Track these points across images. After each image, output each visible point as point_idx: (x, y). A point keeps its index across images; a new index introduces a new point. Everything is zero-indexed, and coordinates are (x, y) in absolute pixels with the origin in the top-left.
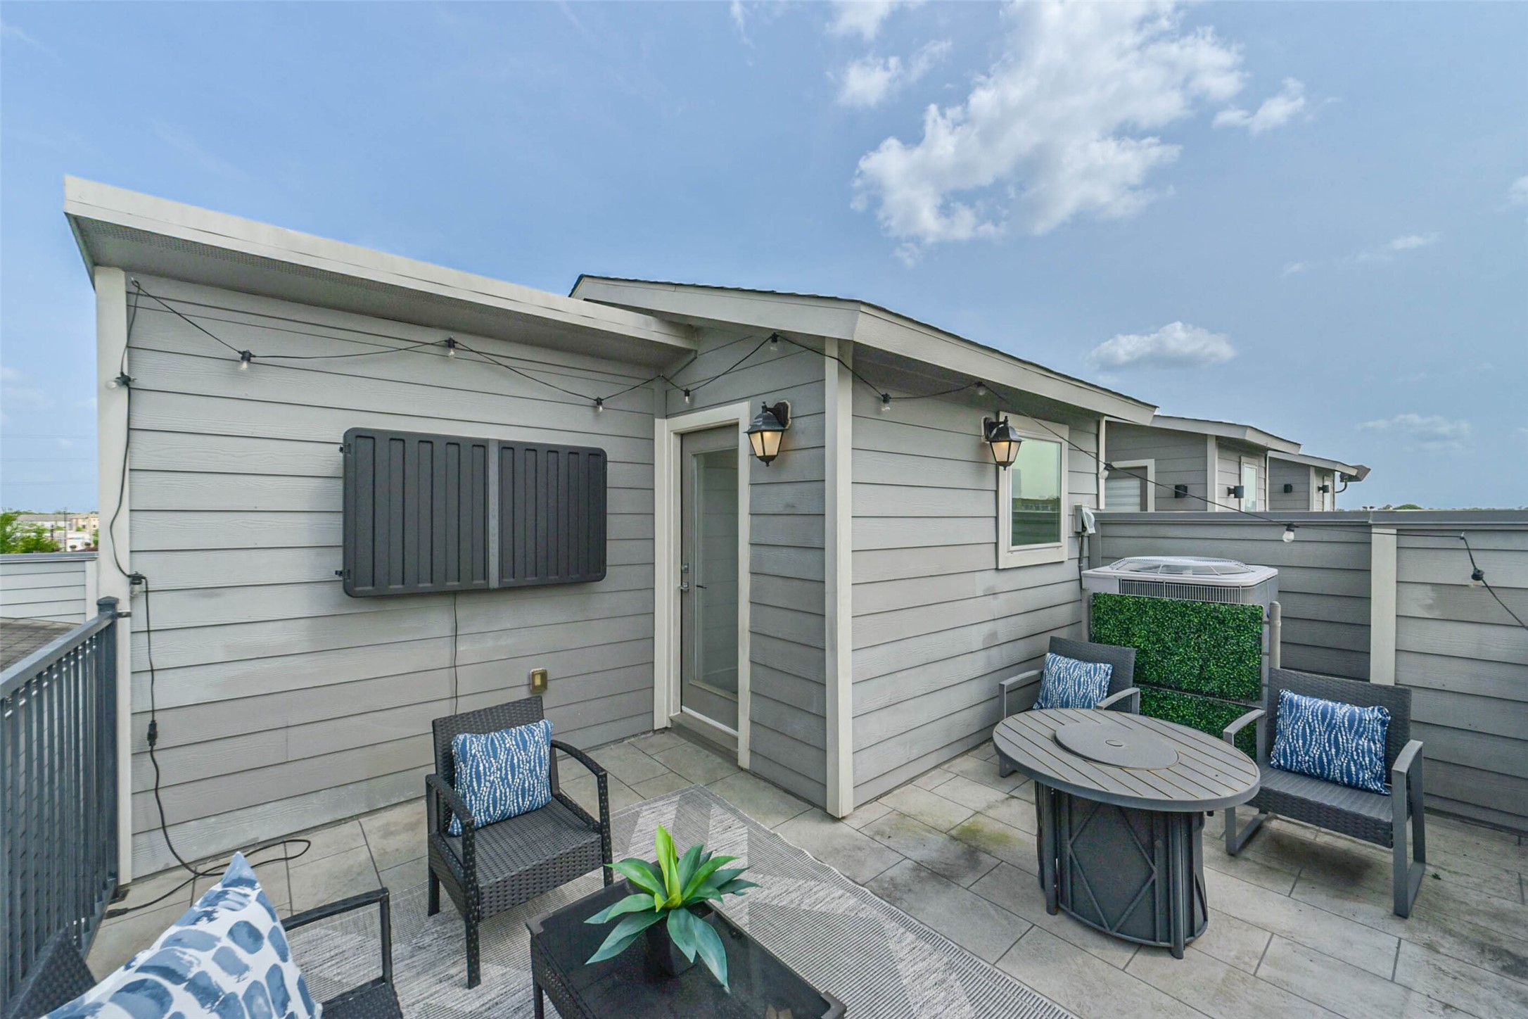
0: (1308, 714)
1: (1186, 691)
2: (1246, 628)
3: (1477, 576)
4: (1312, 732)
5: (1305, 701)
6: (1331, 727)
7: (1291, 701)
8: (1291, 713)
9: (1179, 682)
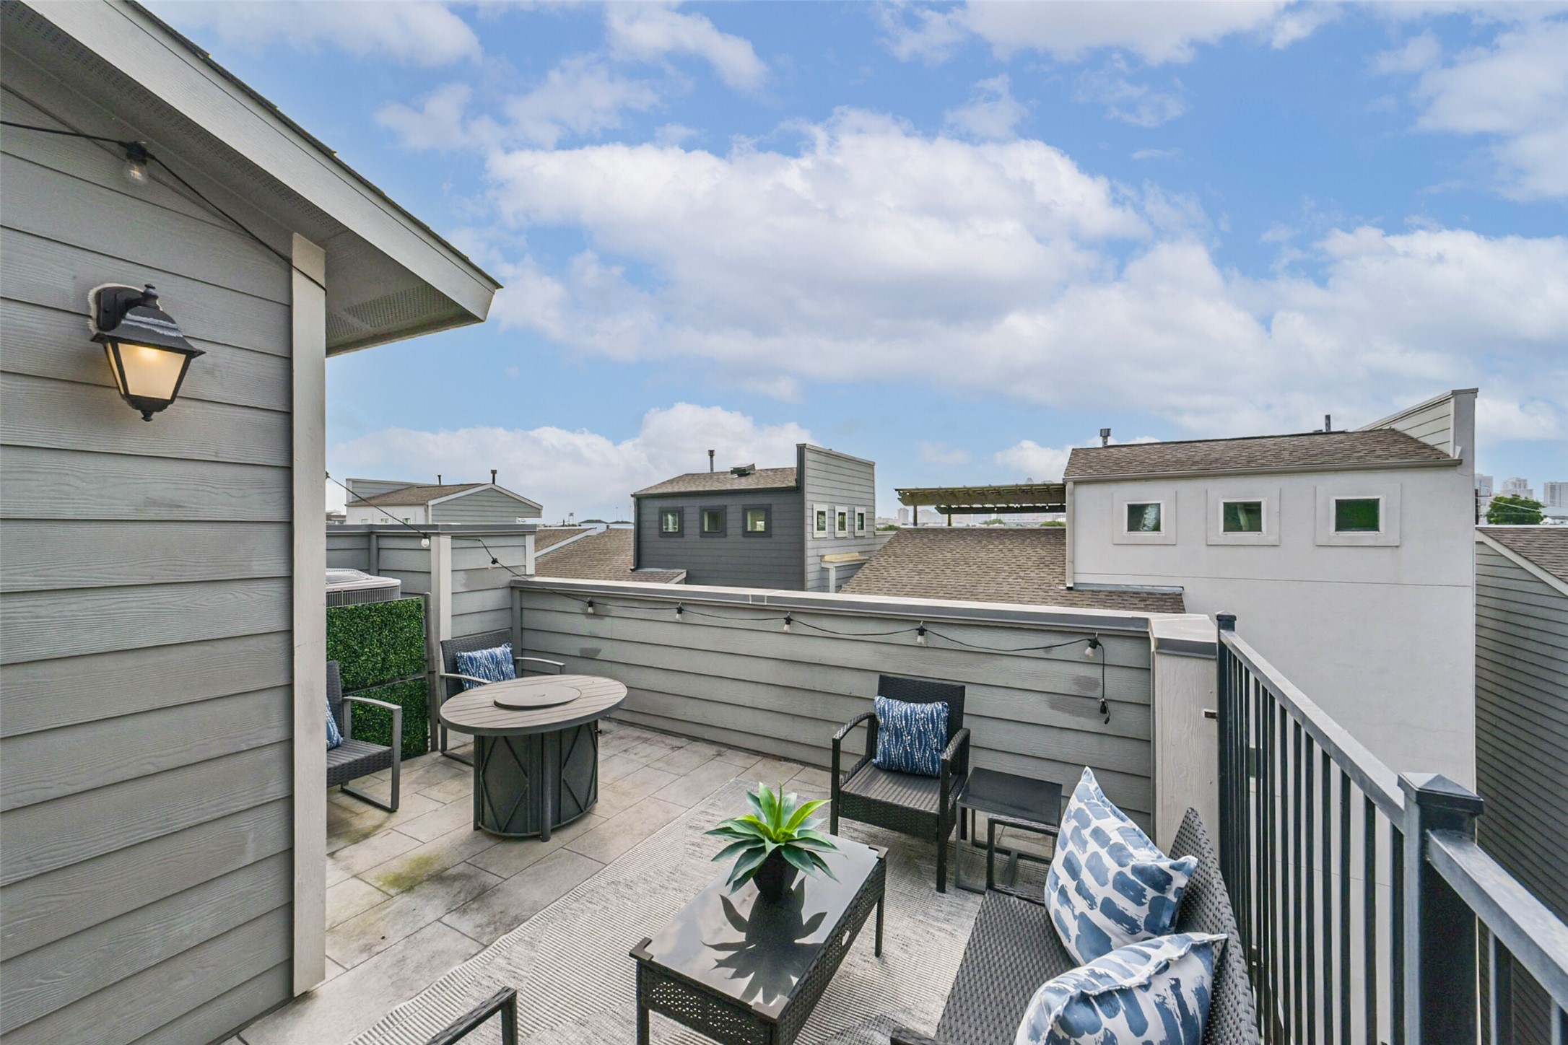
0: (484, 661)
1: (372, 685)
2: (414, 616)
3: (494, 561)
4: (489, 671)
5: (477, 654)
6: (498, 663)
7: (470, 658)
8: (472, 665)
9: (365, 679)
